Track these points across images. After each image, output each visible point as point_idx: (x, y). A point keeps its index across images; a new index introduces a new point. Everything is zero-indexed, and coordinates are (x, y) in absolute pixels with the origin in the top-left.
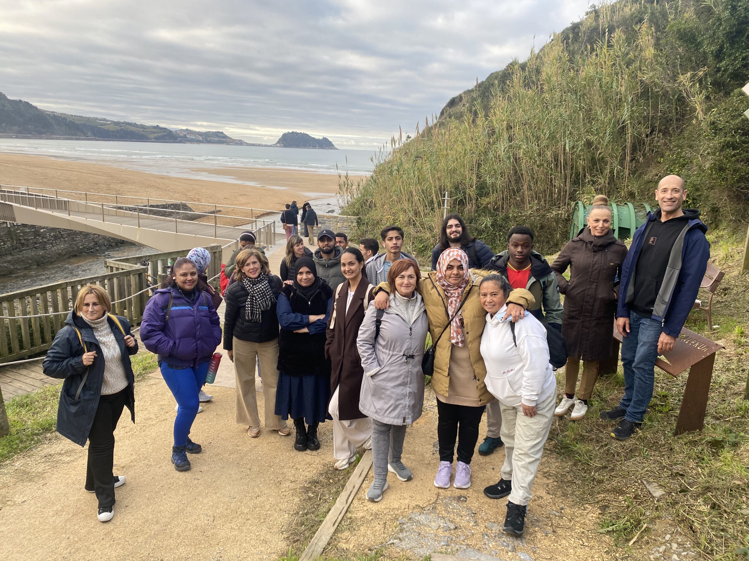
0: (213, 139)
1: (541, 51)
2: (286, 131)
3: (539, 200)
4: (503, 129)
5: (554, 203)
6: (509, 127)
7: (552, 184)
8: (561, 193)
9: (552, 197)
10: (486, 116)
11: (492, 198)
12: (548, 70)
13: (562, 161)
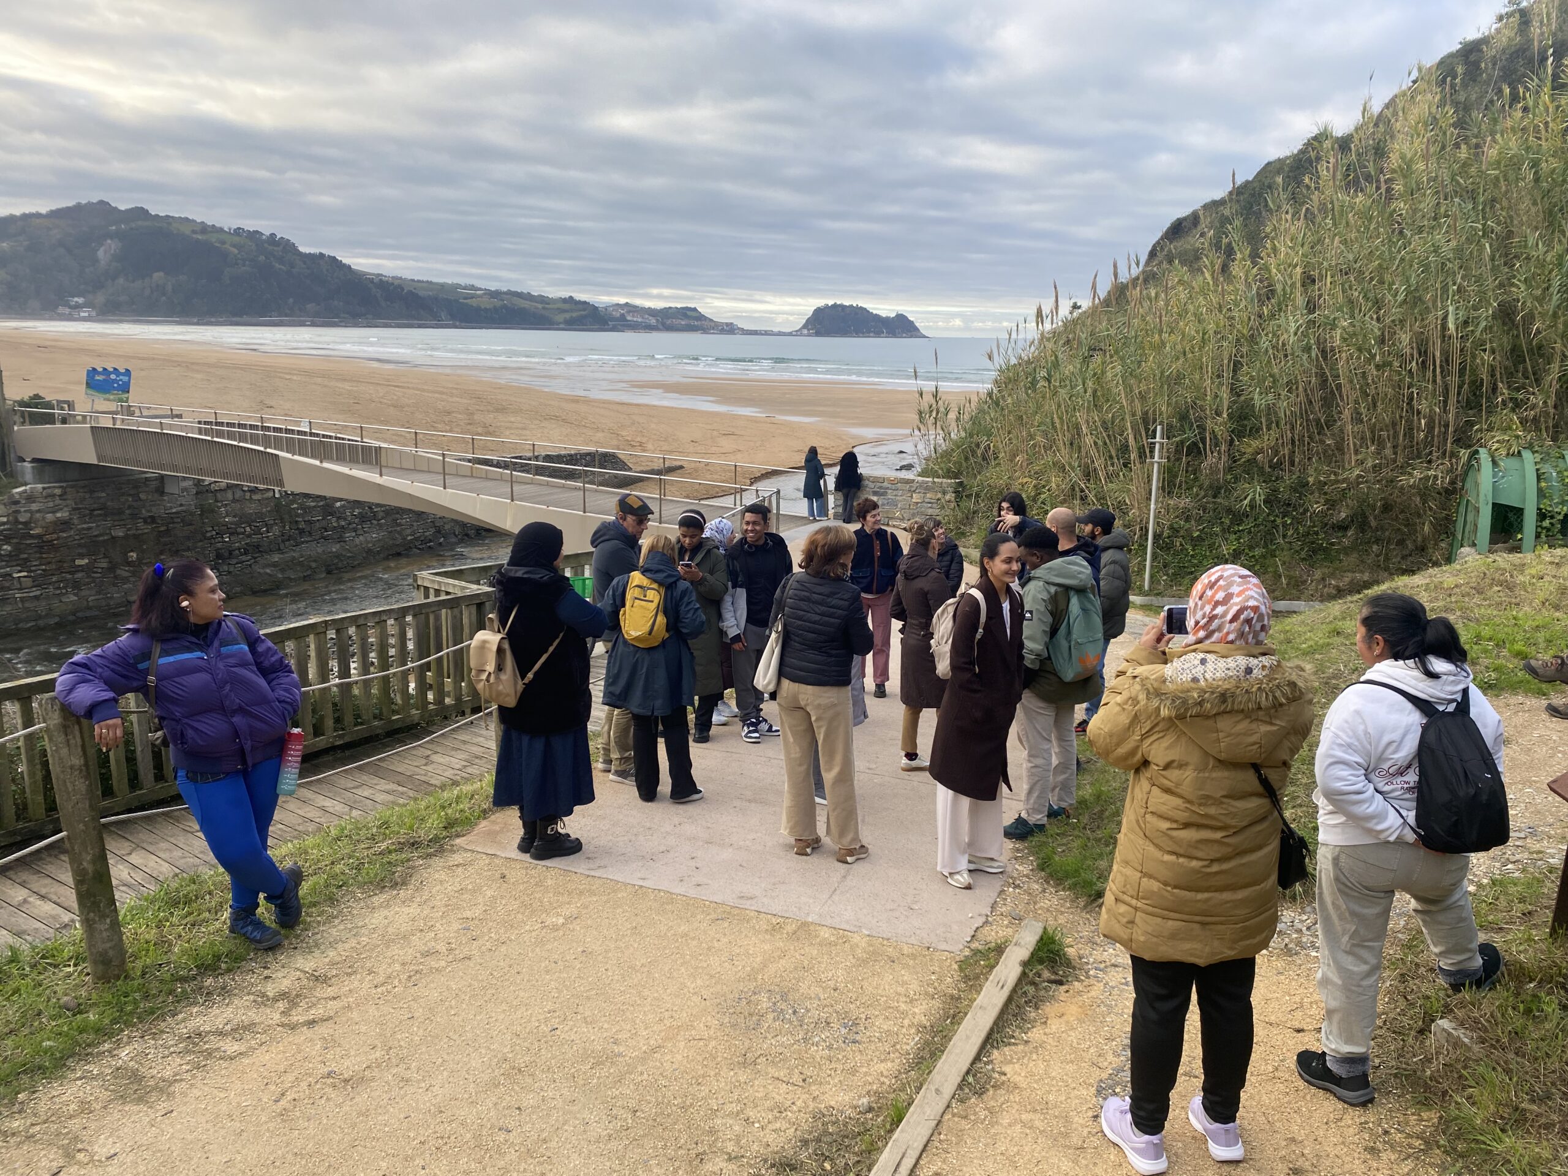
0: (676, 322)
1: (1387, 106)
2: (821, 302)
3: (1381, 445)
4: (1293, 285)
5: (1417, 453)
6: (1309, 280)
7: (1412, 408)
8: (1433, 428)
9: (1412, 437)
10: (1255, 256)
11: (1267, 439)
12: (1405, 148)
13: (1438, 354)
